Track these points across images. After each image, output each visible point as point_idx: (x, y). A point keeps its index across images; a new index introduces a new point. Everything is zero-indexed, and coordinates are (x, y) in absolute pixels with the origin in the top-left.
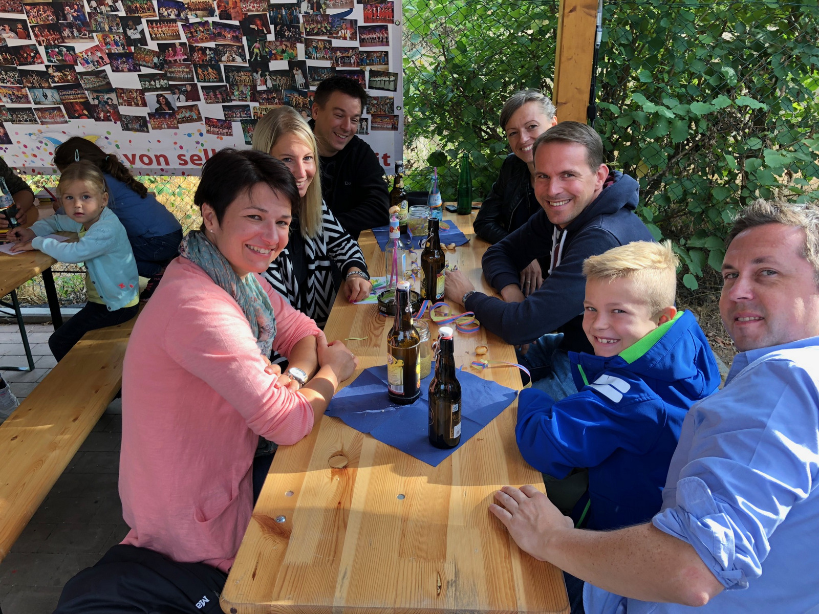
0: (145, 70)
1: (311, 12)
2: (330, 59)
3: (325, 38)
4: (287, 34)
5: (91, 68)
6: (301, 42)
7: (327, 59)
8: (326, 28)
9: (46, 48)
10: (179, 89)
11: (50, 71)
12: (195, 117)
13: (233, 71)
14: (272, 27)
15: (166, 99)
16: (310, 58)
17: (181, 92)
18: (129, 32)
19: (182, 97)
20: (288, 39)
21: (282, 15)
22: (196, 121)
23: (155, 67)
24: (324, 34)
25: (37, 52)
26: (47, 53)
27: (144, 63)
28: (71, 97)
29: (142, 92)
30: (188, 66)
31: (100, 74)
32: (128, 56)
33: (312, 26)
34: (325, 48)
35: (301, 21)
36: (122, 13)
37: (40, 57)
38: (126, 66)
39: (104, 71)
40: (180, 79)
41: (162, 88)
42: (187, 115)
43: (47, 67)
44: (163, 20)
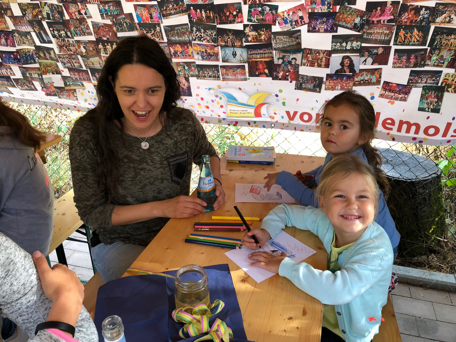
0: (341, 31)
5: (287, 27)
9: (250, 7)
10: (369, 52)
11: (247, 30)
13: (442, 33)
15: (351, 61)
17: (371, 55)
19: (370, 60)
22: (374, 84)
23: (355, 27)
25: (240, 11)
26: (249, 12)
27: (344, 24)
28: (258, 56)
30: (390, 28)
31: (294, 34)
32: (330, 16)
37: (242, 17)
38: (324, 26)
39: (299, 31)
40: (376, 41)
41: (352, 50)
42: (366, 78)
43: (245, 26)
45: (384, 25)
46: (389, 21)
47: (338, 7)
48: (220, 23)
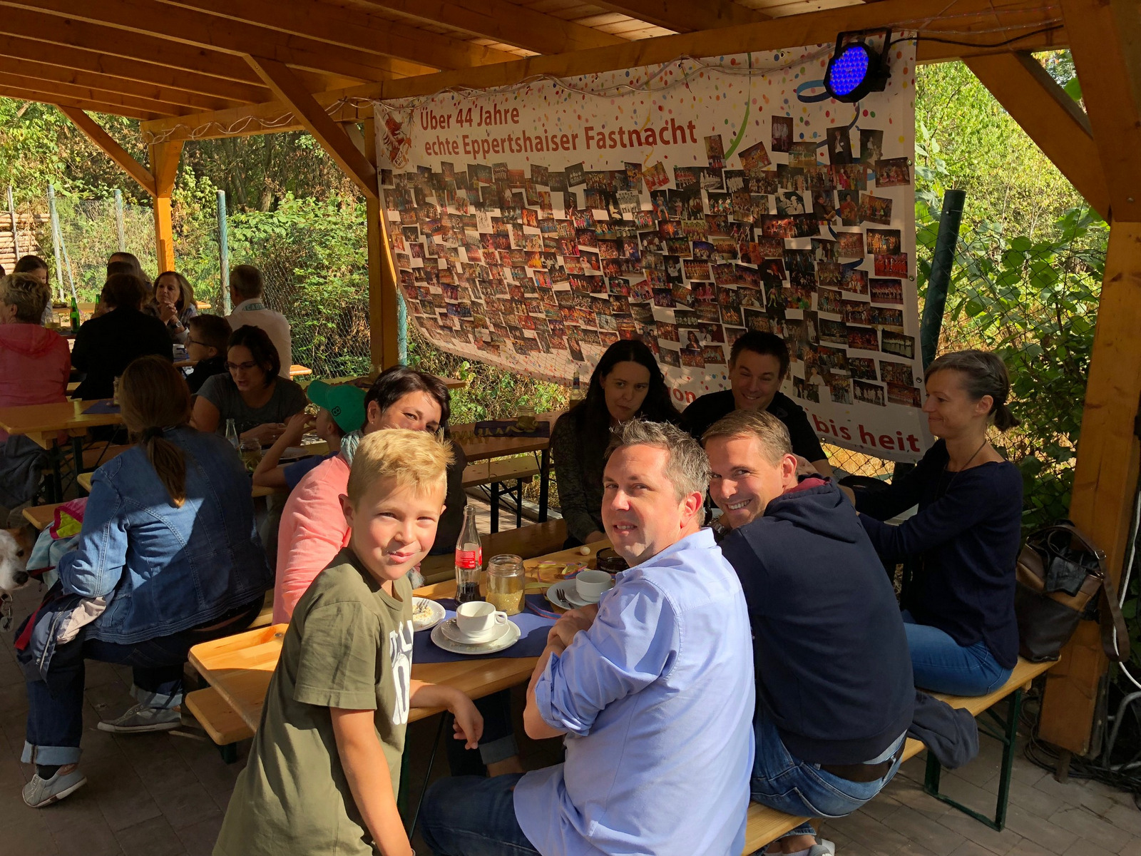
0: (680, 307)
1: (825, 259)
2: (840, 312)
3: (836, 289)
4: (802, 281)
5: (640, 300)
6: (815, 291)
7: (837, 313)
8: (837, 278)
9: (610, 280)
10: (706, 329)
11: (612, 300)
12: (719, 358)
13: (752, 316)
14: (787, 273)
15: (695, 337)
16: (821, 309)
17: (708, 332)
18: (670, 270)
19: (709, 337)
20: (804, 287)
21: (797, 262)
22: (720, 363)
23: (688, 305)
24: (835, 284)
25: (603, 283)
26: (610, 283)
27: (679, 300)
28: (624, 325)
29: (676, 327)
30: (715, 306)
31: (645, 307)
32: (666, 291)
33: (826, 275)
34: (835, 299)
35: (816, 268)
36: (666, 253)
37: (605, 287)
38: (665, 301)
39: (649, 304)
40: (708, 318)
41: (692, 326)
42: (712, 356)
43: (609, 296)
44: (697, 260)
45: (709, 304)
46: (712, 300)
47: (671, 285)
48: (592, 292)
